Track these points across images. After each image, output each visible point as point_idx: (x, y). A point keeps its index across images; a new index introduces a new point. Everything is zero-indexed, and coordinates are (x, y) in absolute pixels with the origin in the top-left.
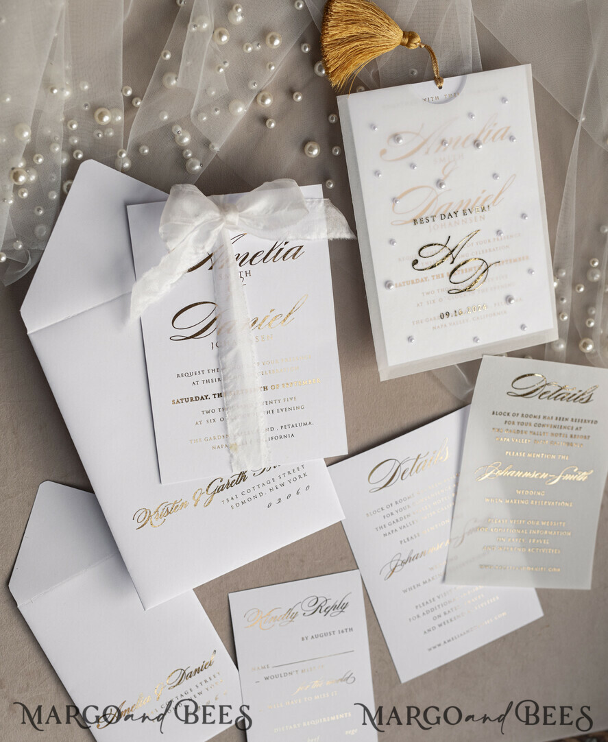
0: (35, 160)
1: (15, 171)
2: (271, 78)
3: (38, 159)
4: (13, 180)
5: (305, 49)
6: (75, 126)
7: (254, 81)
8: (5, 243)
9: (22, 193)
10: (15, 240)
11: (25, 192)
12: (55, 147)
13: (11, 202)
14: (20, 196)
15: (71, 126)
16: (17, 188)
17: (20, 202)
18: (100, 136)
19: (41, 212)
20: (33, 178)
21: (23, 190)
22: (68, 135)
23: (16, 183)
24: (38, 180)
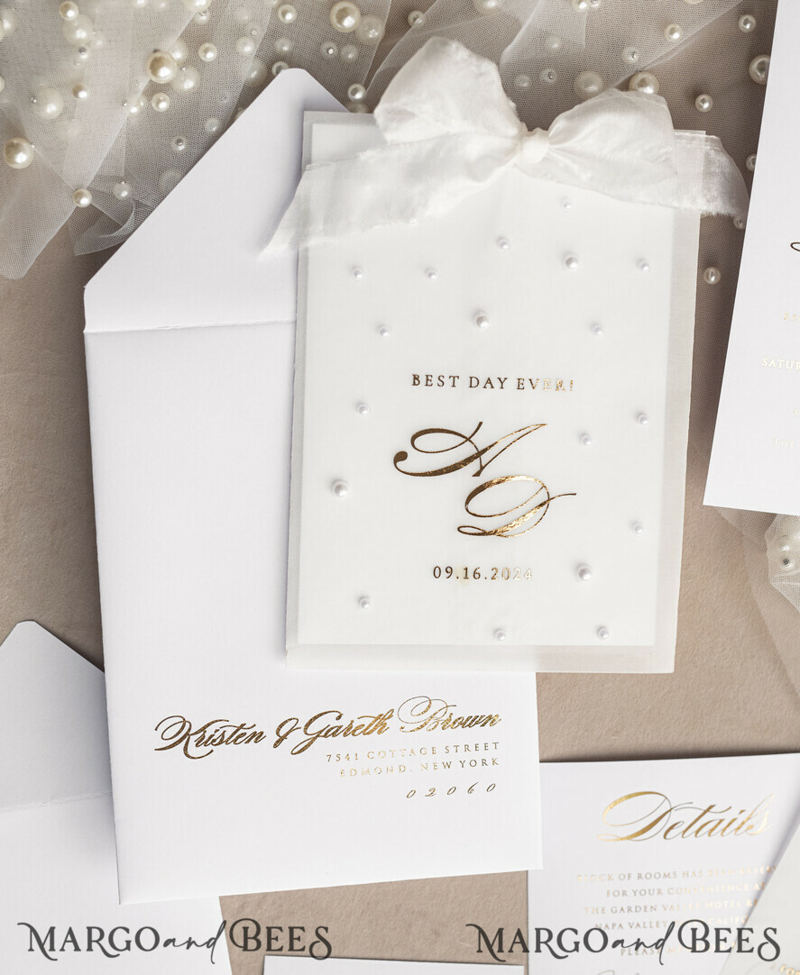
0: (201, 53)
1: (158, 55)
2: (667, 55)
3: (206, 51)
4: (149, 71)
5: (745, 23)
6: (289, 17)
7: (633, 49)
8: (99, 178)
9: (159, 102)
10: (119, 180)
11: (164, 100)
12: (245, 44)
13: (134, 110)
14: (153, 105)
15: (284, 14)
16: (154, 90)
17: (150, 115)
18: (331, 51)
19: (181, 148)
20: (189, 84)
21: (162, 96)
22: (275, 32)
23: (154, 79)
24: (197, 92)
